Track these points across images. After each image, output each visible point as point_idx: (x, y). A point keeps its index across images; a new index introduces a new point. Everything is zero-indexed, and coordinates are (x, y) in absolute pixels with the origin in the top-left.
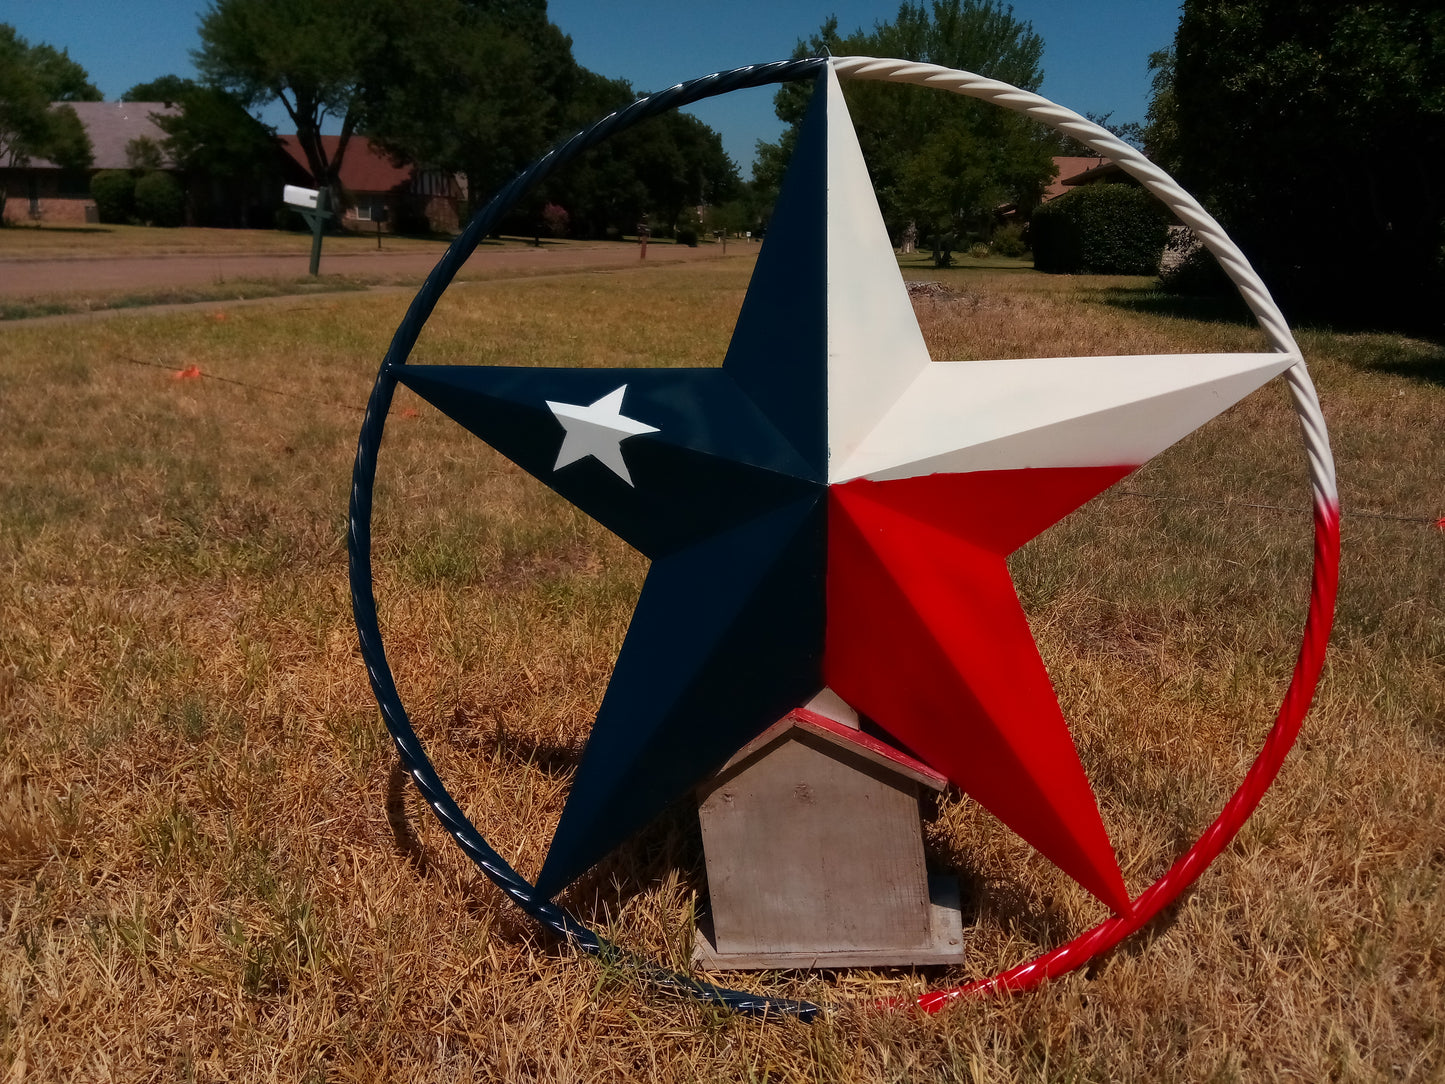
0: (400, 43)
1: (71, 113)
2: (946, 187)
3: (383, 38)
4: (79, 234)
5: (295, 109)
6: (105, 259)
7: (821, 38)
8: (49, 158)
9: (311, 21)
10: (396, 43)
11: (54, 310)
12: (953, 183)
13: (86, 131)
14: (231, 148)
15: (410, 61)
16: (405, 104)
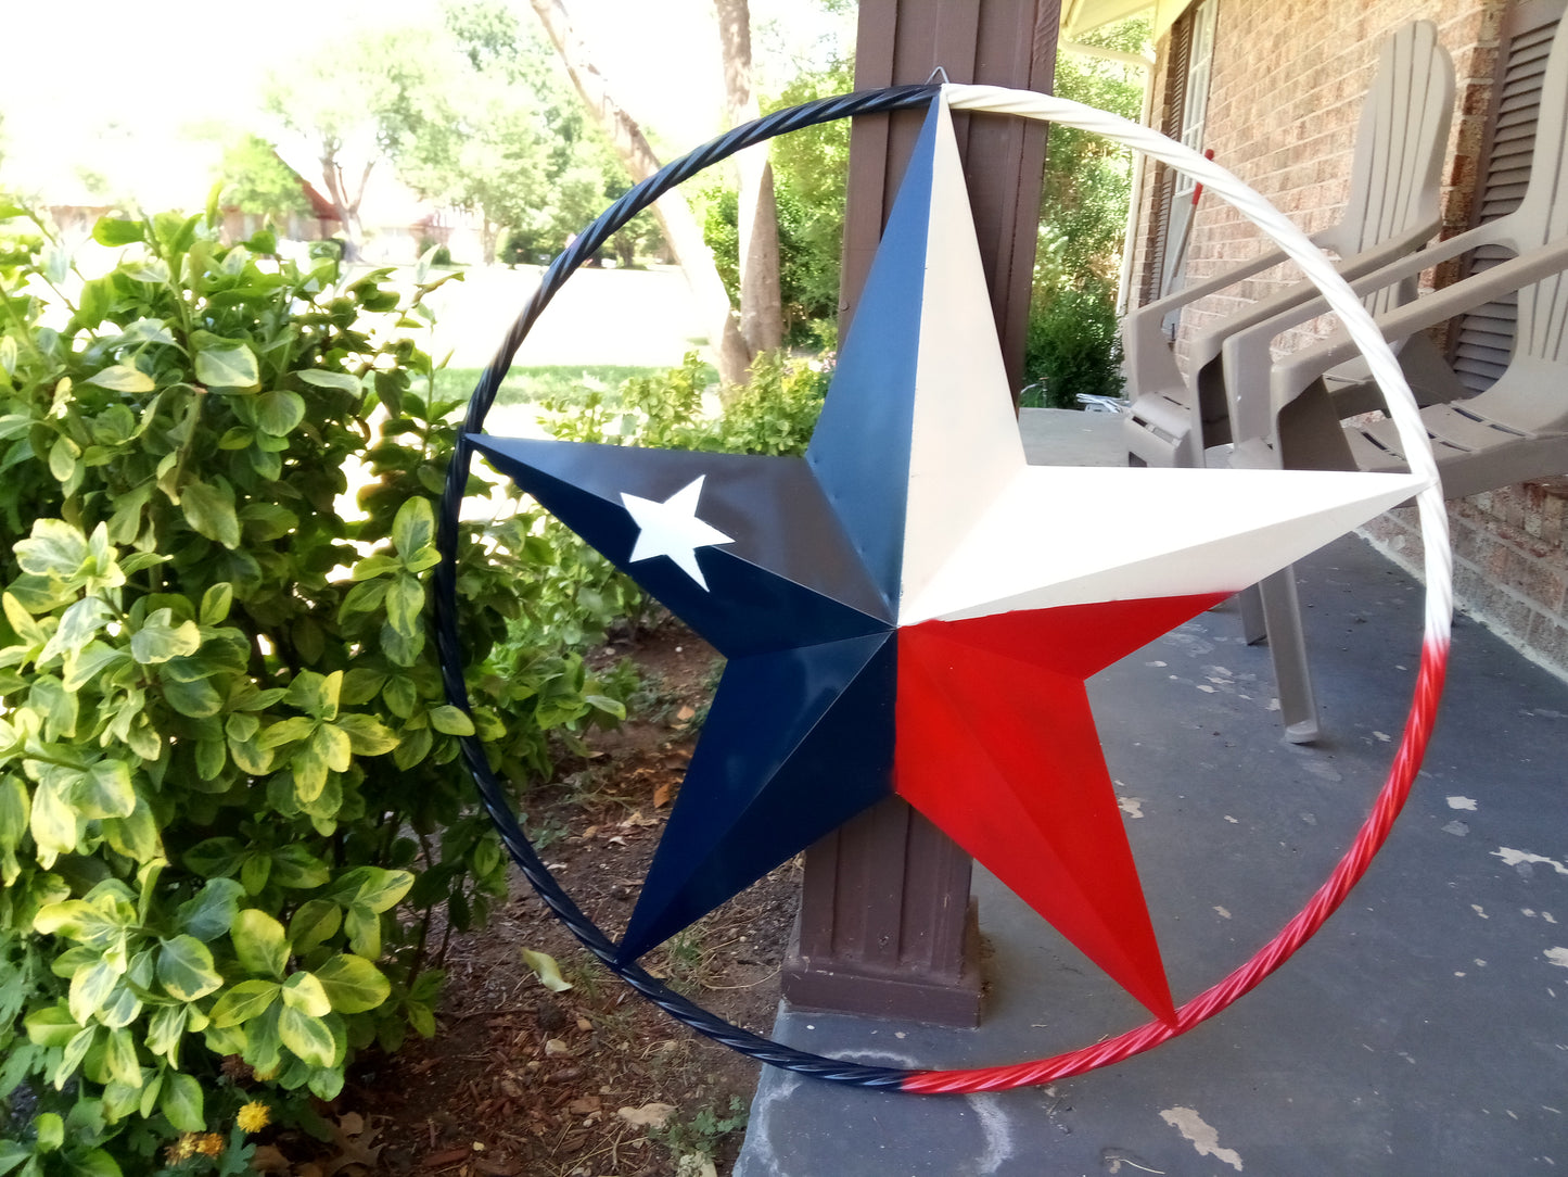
3: (397, 90)
14: (260, 188)
15: (421, 111)
16: (417, 148)
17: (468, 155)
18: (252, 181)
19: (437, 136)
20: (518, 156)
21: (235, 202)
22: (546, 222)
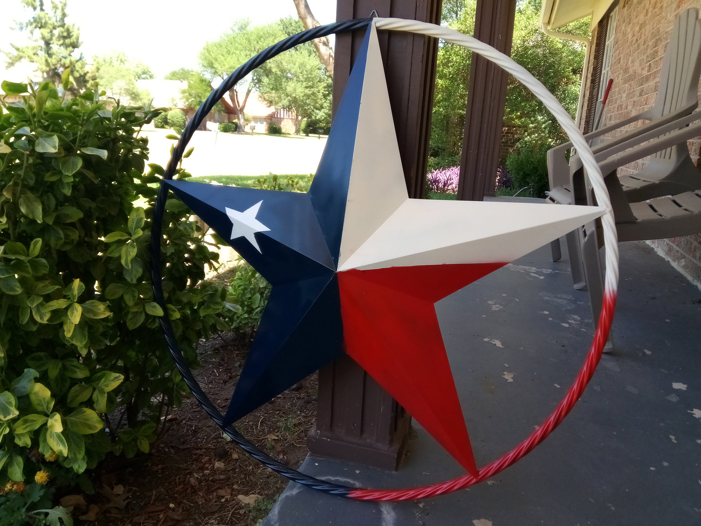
15: (271, 67)
16: (269, 84)
17: (290, 87)
18: (200, 97)
19: (278, 79)
20: (311, 87)
21: (192, 106)
22: (322, 116)
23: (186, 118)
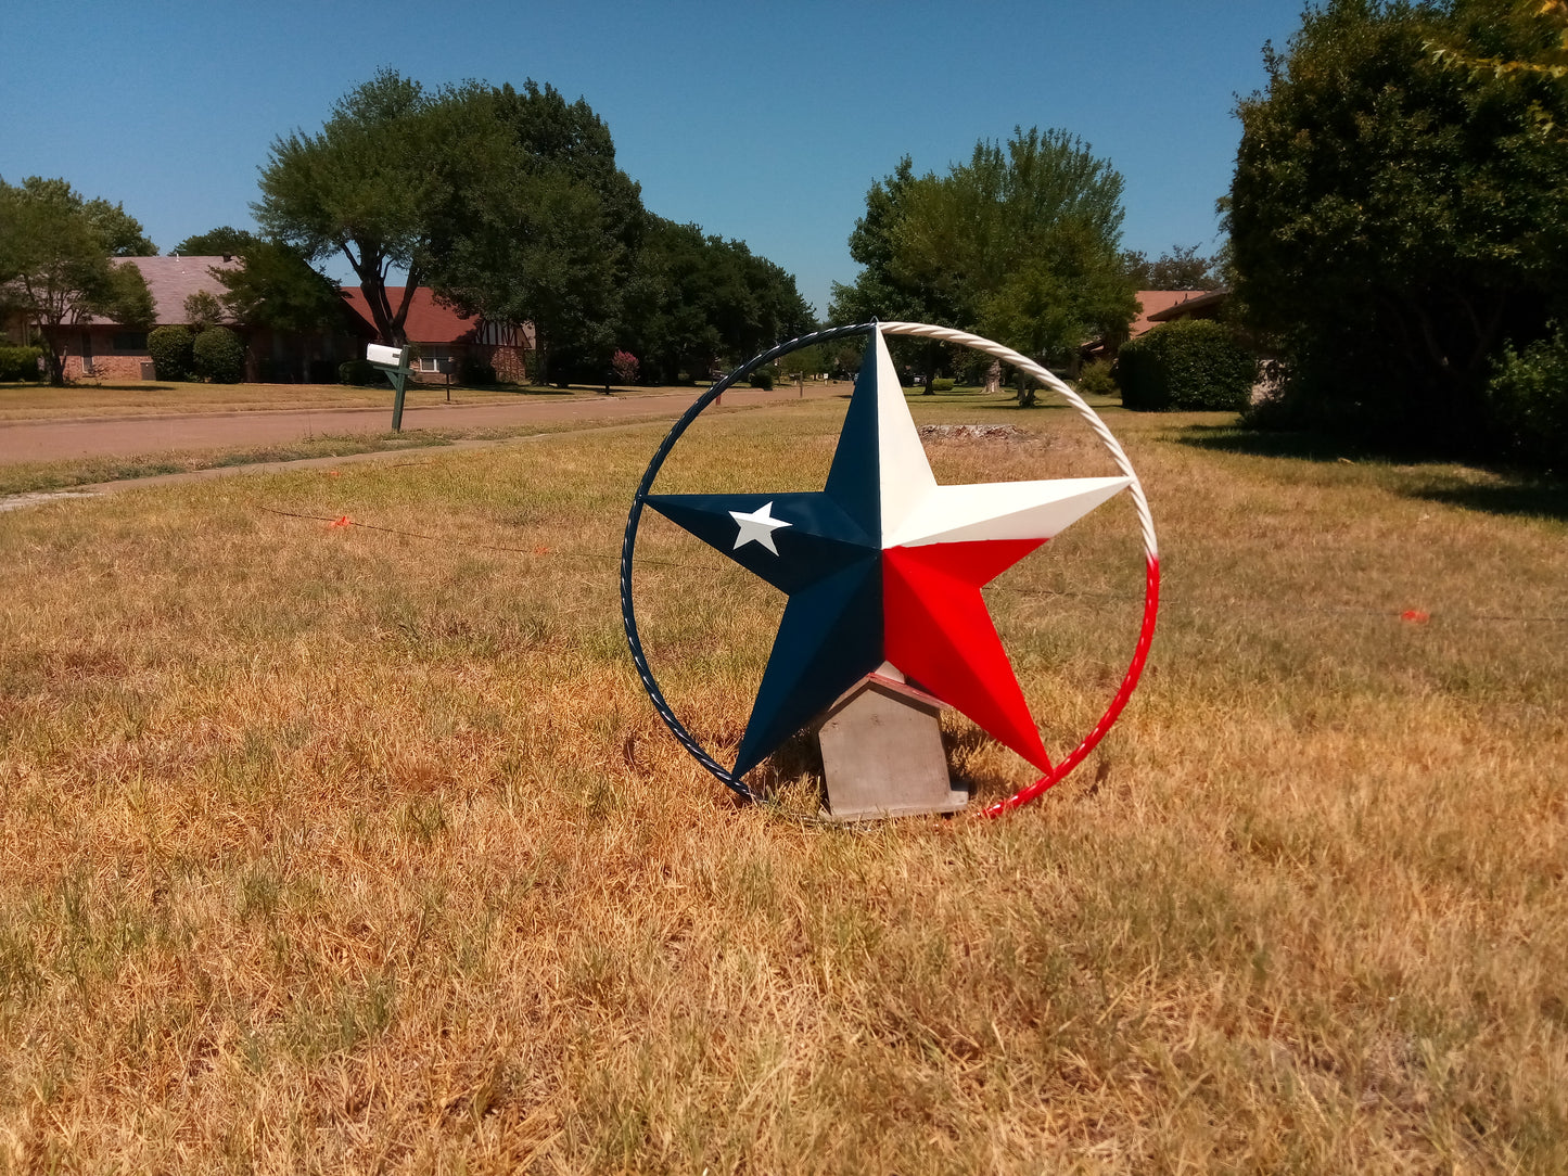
0: (466, 193)
1: (133, 270)
2: (1027, 327)
3: (451, 189)
4: (135, 392)
5: (359, 261)
6: (175, 418)
7: (896, 178)
8: (111, 316)
9: (377, 173)
10: (462, 193)
11: (165, 470)
12: (1034, 322)
13: (149, 287)
14: (294, 302)
15: (477, 212)
16: (472, 254)
17: (532, 260)
19: (496, 240)
20: (584, 261)
21: (263, 317)
22: (608, 336)
23: (245, 350)
